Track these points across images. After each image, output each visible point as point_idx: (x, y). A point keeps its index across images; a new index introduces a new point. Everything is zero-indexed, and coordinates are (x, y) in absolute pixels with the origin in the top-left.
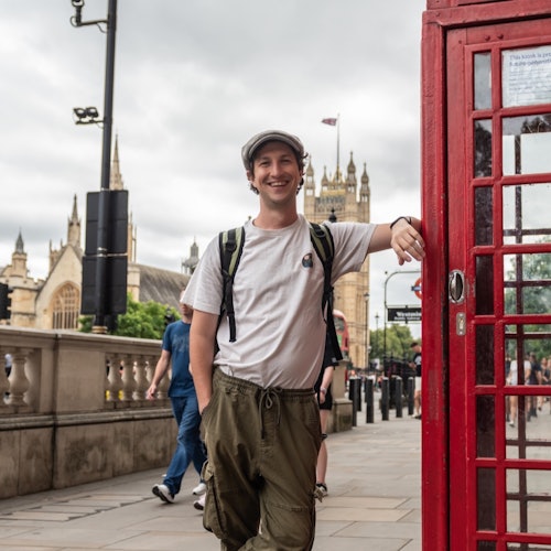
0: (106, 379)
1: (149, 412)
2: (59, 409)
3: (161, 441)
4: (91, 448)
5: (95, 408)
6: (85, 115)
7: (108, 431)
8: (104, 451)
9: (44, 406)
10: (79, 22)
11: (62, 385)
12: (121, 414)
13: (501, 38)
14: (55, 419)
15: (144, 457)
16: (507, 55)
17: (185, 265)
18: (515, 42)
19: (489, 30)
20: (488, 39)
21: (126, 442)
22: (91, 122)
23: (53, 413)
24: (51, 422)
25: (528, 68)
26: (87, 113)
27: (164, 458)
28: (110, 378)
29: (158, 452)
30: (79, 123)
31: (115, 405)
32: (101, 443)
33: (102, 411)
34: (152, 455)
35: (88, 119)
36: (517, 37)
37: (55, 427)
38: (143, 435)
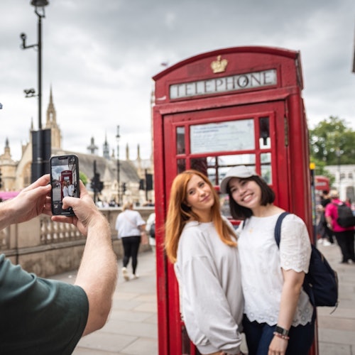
0: (41, 230)
1: (62, 244)
2: (19, 246)
3: (68, 259)
4: (34, 264)
5: (35, 244)
6: (29, 92)
7: (42, 256)
8: (41, 265)
9: (12, 245)
10: (24, 47)
11: (20, 235)
12: (48, 247)
13: (190, 119)
14: (17, 252)
15: (60, 267)
16: (192, 128)
17: (89, 148)
18: (195, 121)
19: (184, 116)
20: (183, 120)
21: (51, 260)
22: (32, 96)
23: (16, 248)
24: (15, 253)
25: (203, 134)
26: (30, 92)
27: (71, 267)
28: (43, 229)
29: (67, 263)
30: (27, 97)
31: (46, 242)
32: (39, 261)
33: (39, 245)
34: (64, 265)
35: (30, 94)
36: (197, 119)
37: (17, 255)
38: (59, 256)
